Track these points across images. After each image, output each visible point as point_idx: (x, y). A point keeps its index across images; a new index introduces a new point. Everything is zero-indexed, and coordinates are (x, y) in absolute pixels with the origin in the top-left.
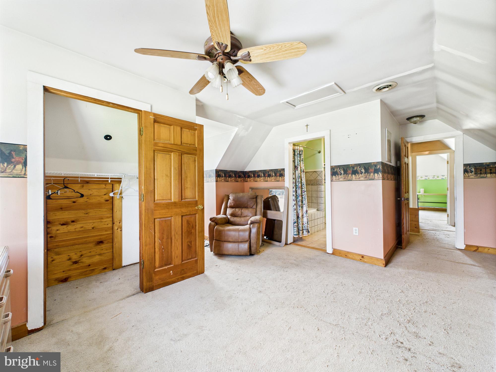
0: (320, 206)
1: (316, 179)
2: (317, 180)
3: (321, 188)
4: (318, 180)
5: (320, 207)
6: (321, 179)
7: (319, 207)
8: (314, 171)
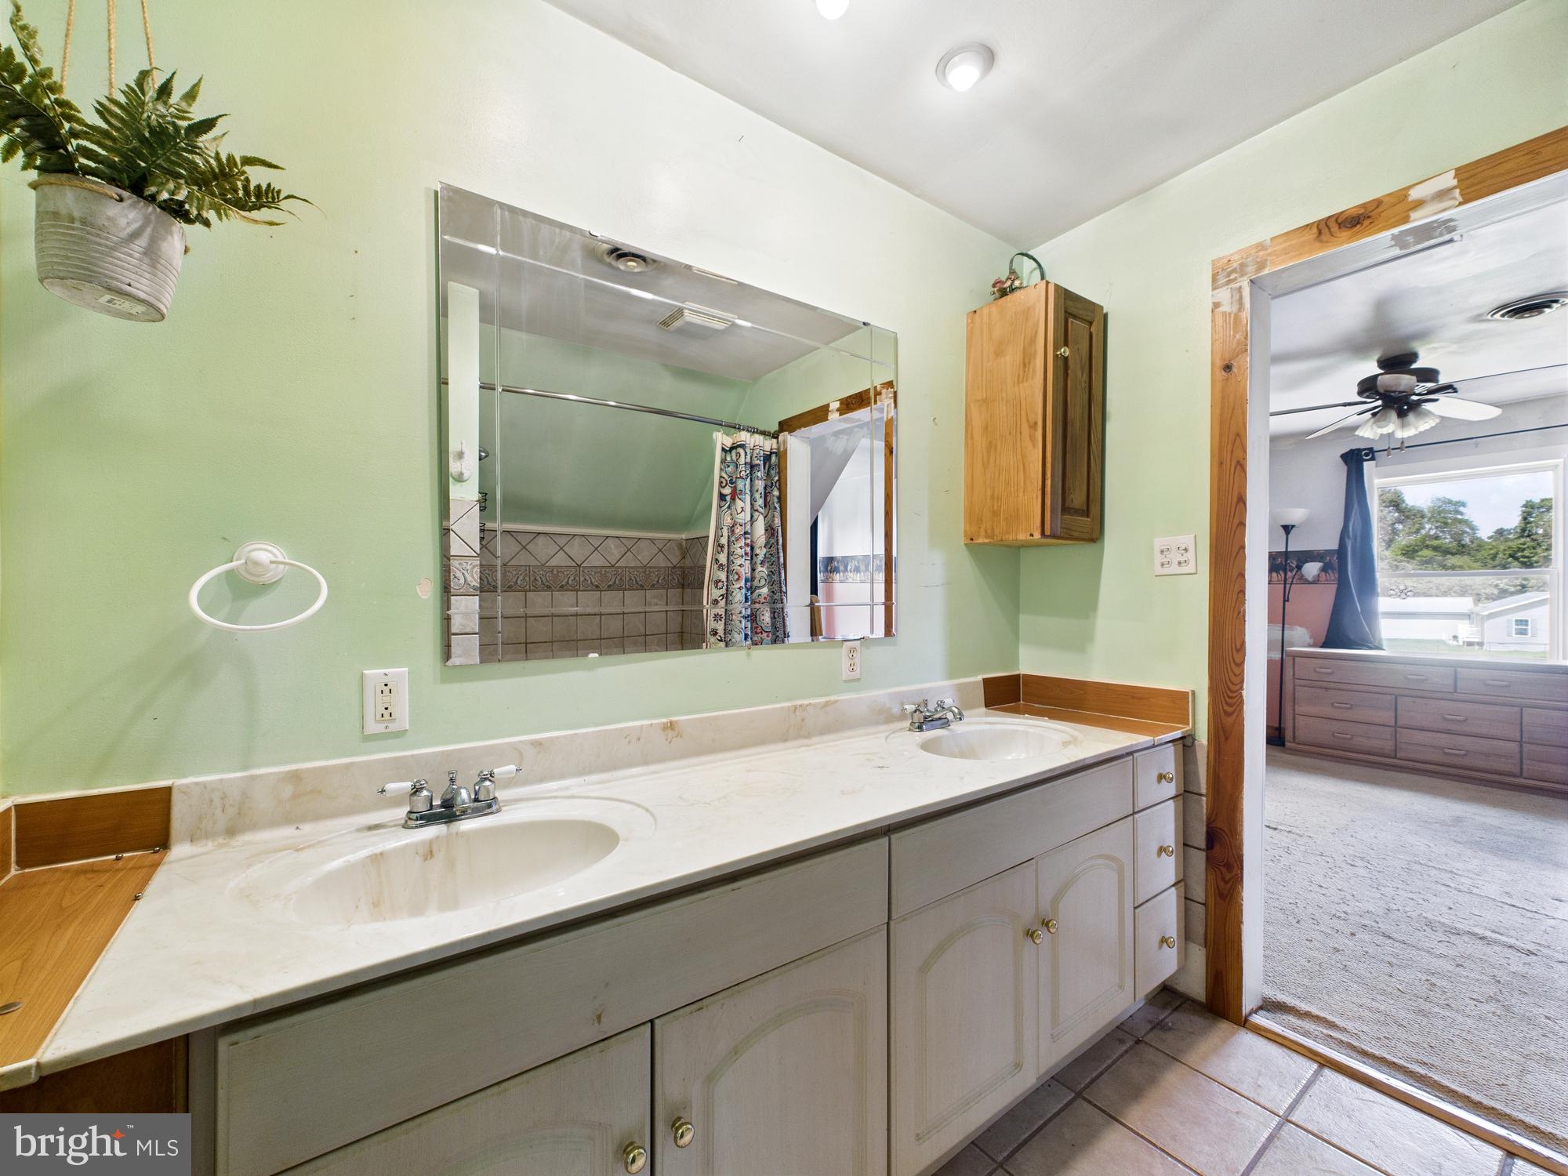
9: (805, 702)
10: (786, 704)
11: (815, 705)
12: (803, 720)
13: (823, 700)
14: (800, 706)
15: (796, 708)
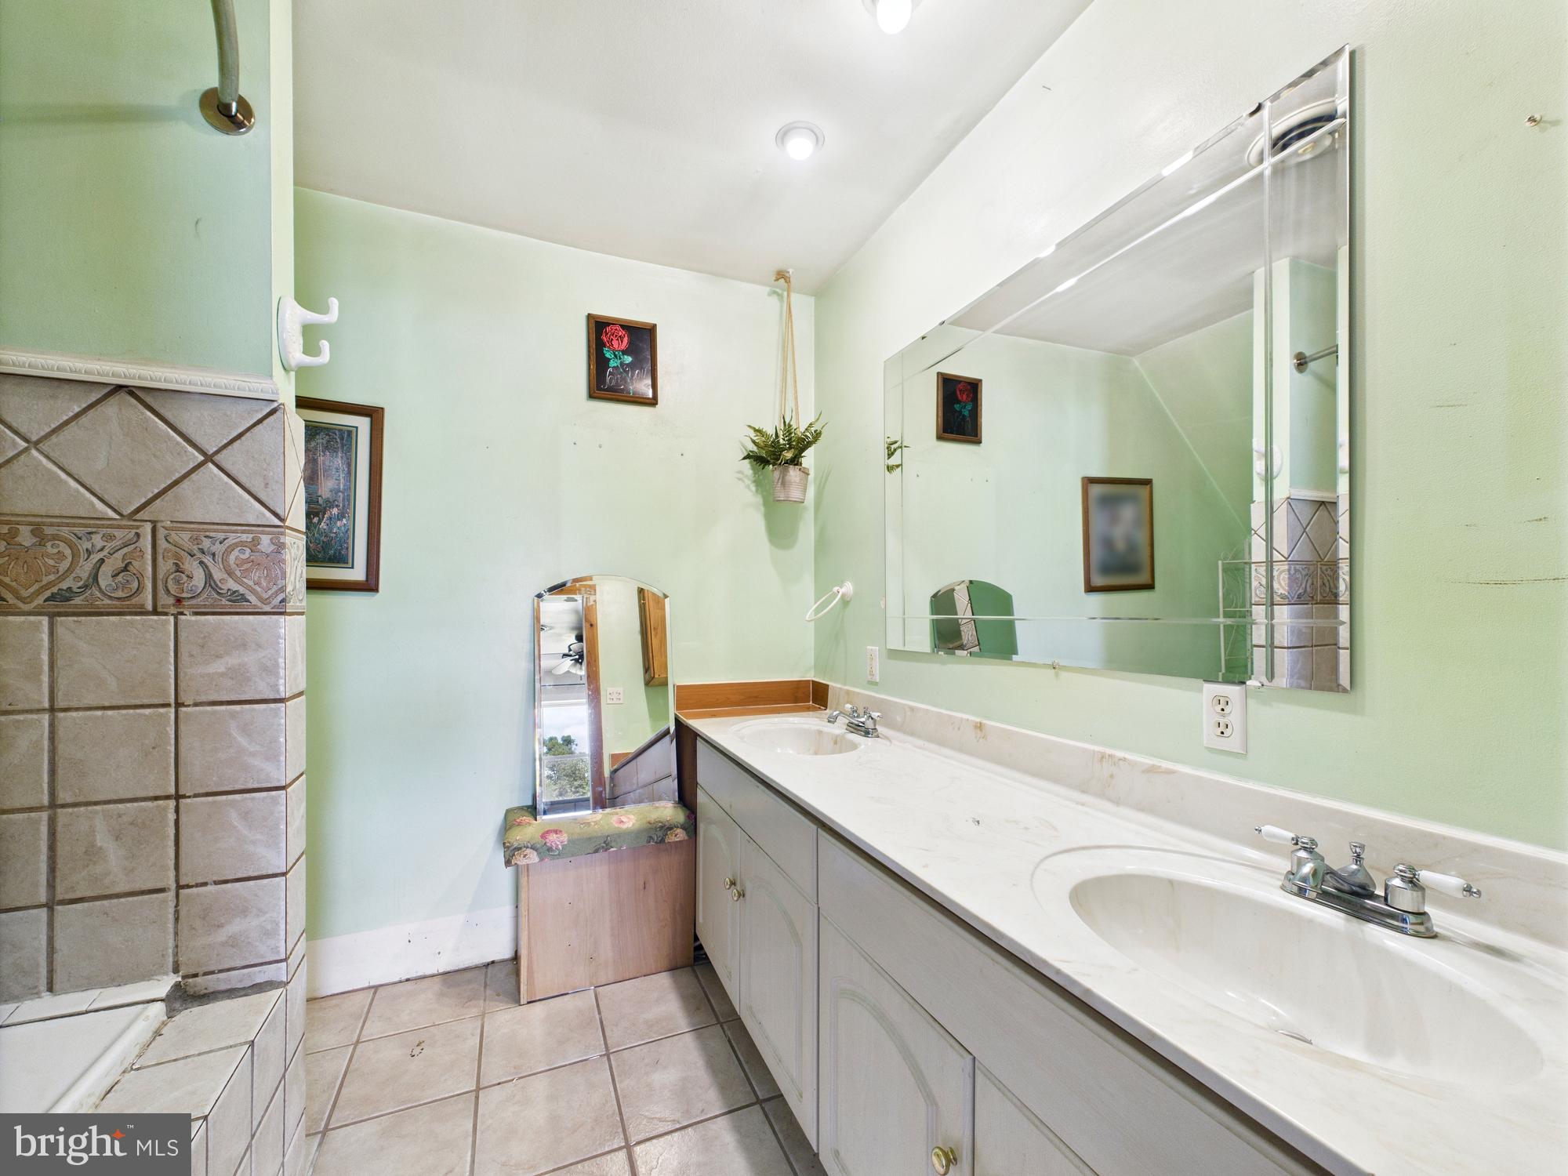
0: (235, 927)
1: (161, 510)
2: (184, 538)
3: (250, 659)
4: (203, 528)
5: (233, 942)
6: (255, 513)
7: (222, 936)
8: (119, 388)
9: (1119, 754)
10: (1097, 748)
11: (1133, 765)
12: (1112, 776)
13: (1149, 761)
14: (1110, 756)
15: (1103, 757)
